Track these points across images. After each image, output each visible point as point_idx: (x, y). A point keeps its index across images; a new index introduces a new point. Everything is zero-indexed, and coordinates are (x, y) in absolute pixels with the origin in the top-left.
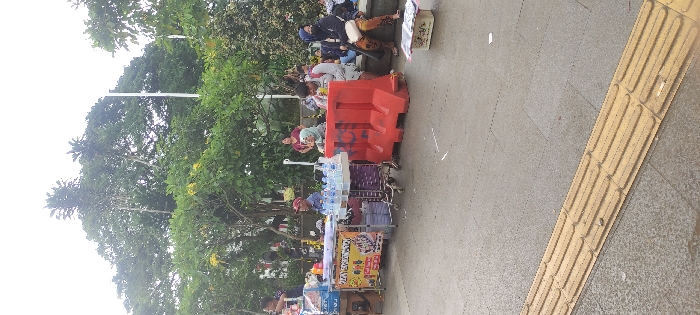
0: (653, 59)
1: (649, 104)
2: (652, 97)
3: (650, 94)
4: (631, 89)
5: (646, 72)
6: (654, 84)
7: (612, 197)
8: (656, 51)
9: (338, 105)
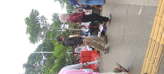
0: (154, 53)
1: (154, 64)
2: (155, 63)
3: (154, 62)
4: (150, 60)
5: (153, 56)
6: (155, 59)
8: (154, 51)
9: (83, 57)
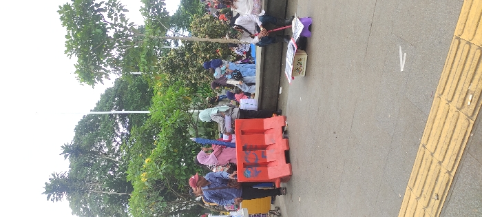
7: (443, 178)
